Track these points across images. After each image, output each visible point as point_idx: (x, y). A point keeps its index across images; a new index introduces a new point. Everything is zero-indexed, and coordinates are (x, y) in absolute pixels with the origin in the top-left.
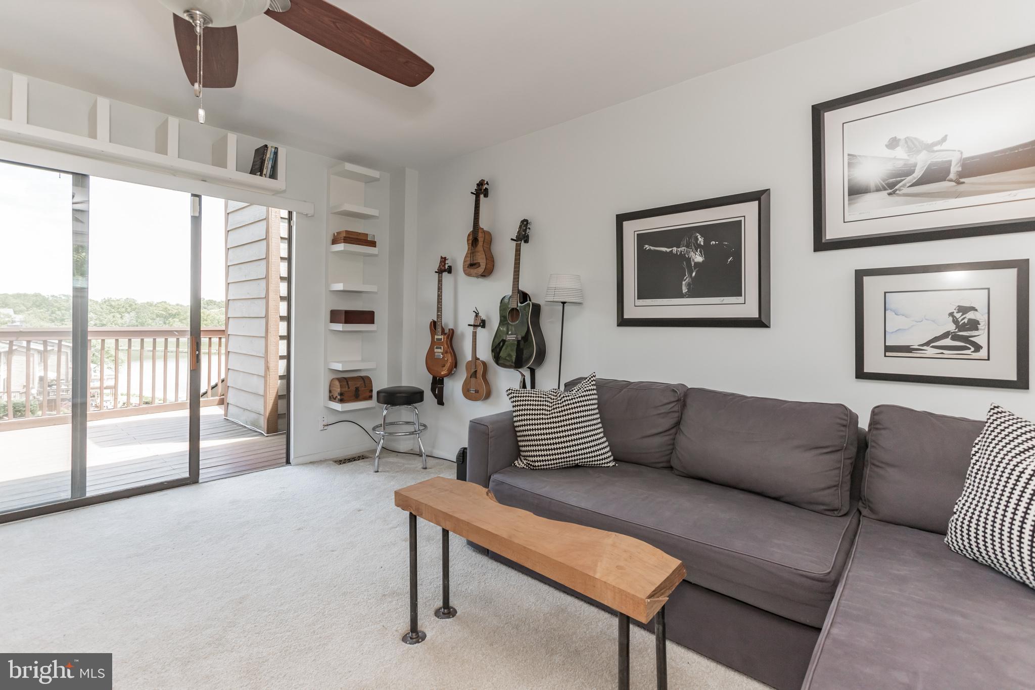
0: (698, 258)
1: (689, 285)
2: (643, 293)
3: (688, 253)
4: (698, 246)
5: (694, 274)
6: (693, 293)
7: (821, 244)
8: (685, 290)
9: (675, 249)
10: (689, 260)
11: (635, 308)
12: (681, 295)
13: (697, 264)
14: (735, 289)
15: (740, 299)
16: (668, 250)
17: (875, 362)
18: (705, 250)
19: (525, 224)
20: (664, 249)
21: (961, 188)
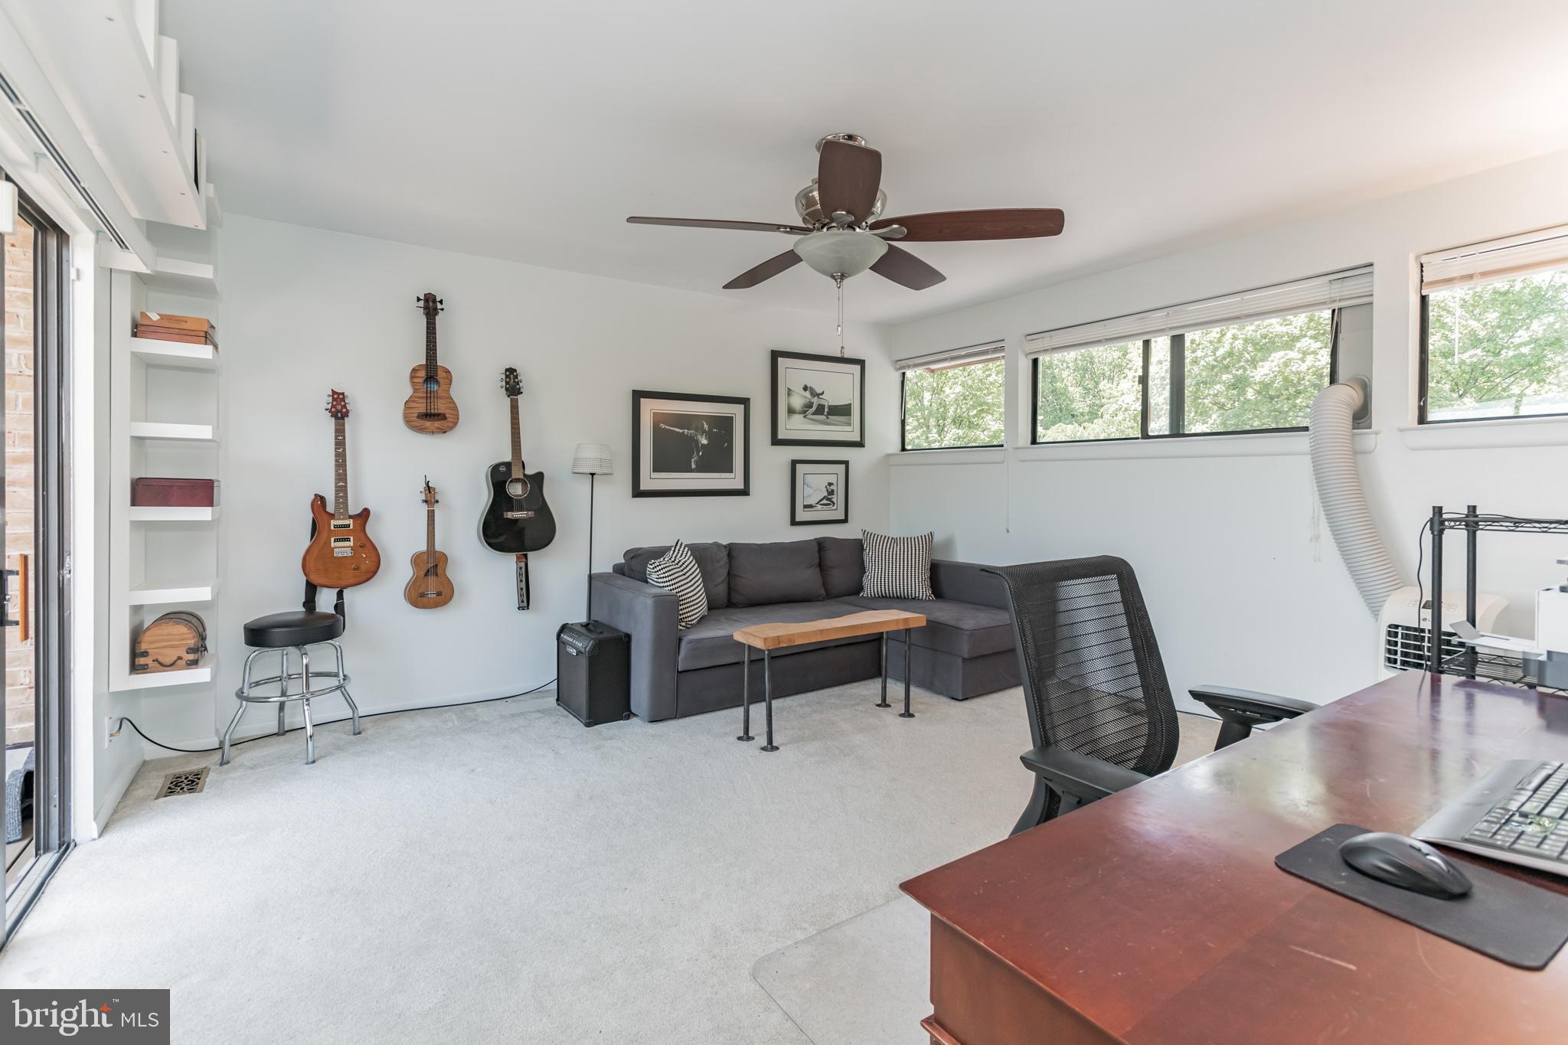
0: (704, 441)
1: (697, 463)
2: (658, 467)
3: (697, 436)
4: (703, 432)
5: (700, 453)
6: (700, 469)
7: (776, 441)
8: (693, 466)
9: (686, 430)
10: (697, 442)
11: (650, 480)
12: (691, 471)
13: (702, 445)
14: (729, 469)
15: (731, 475)
16: (681, 431)
17: (801, 515)
18: (709, 435)
19: (511, 373)
20: (677, 430)
21: (828, 420)
